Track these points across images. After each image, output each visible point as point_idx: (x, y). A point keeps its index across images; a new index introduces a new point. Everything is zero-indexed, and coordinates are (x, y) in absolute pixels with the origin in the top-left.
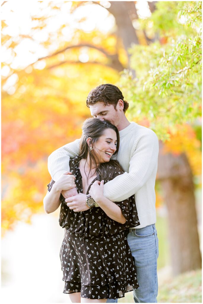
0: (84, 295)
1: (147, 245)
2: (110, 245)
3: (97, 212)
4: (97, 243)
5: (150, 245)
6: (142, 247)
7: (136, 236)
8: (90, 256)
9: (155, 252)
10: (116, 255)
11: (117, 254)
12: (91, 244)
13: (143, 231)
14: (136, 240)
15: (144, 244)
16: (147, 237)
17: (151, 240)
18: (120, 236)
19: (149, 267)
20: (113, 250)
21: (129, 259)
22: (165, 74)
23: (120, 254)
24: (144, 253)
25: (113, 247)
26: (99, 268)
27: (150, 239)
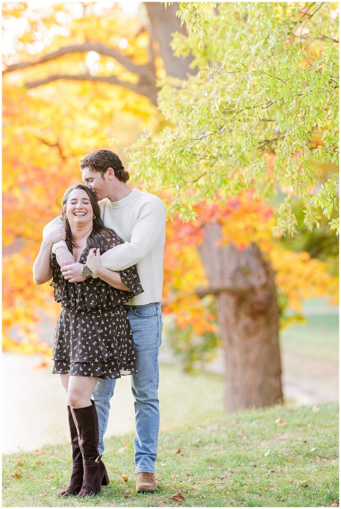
0: (74, 372)
1: (148, 326)
2: (107, 320)
3: (91, 282)
4: (93, 317)
5: (151, 327)
6: (142, 328)
7: (137, 315)
8: (85, 330)
9: (157, 336)
10: (112, 331)
11: (114, 331)
12: (87, 318)
13: (144, 310)
14: (136, 320)
15: (145, 325)
16: (148, 317)
17: (153, 321)
18: (121, 313)
19: (149, 352)
20: (110, 326)
21: (130, 341)
22: (184, 139)
23: (117, 331)
24: (143, 336)
25: (110, 322)
26: (94, 344)
27: (151, 320)
